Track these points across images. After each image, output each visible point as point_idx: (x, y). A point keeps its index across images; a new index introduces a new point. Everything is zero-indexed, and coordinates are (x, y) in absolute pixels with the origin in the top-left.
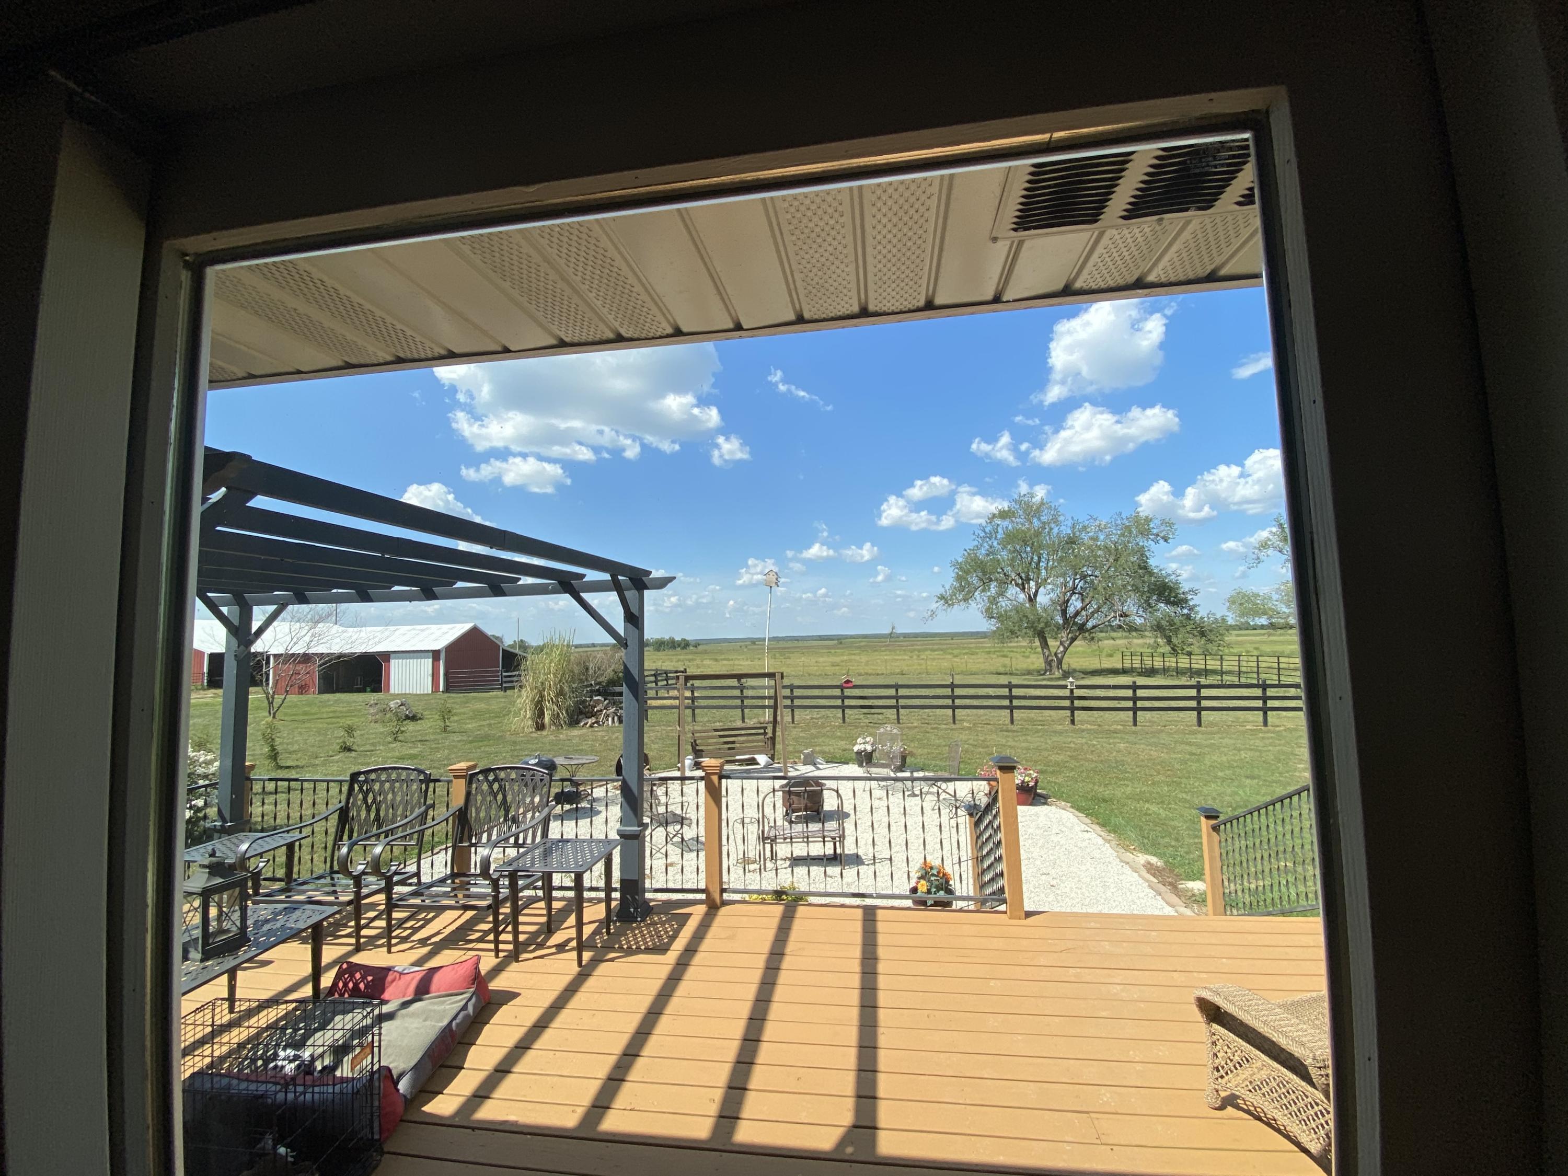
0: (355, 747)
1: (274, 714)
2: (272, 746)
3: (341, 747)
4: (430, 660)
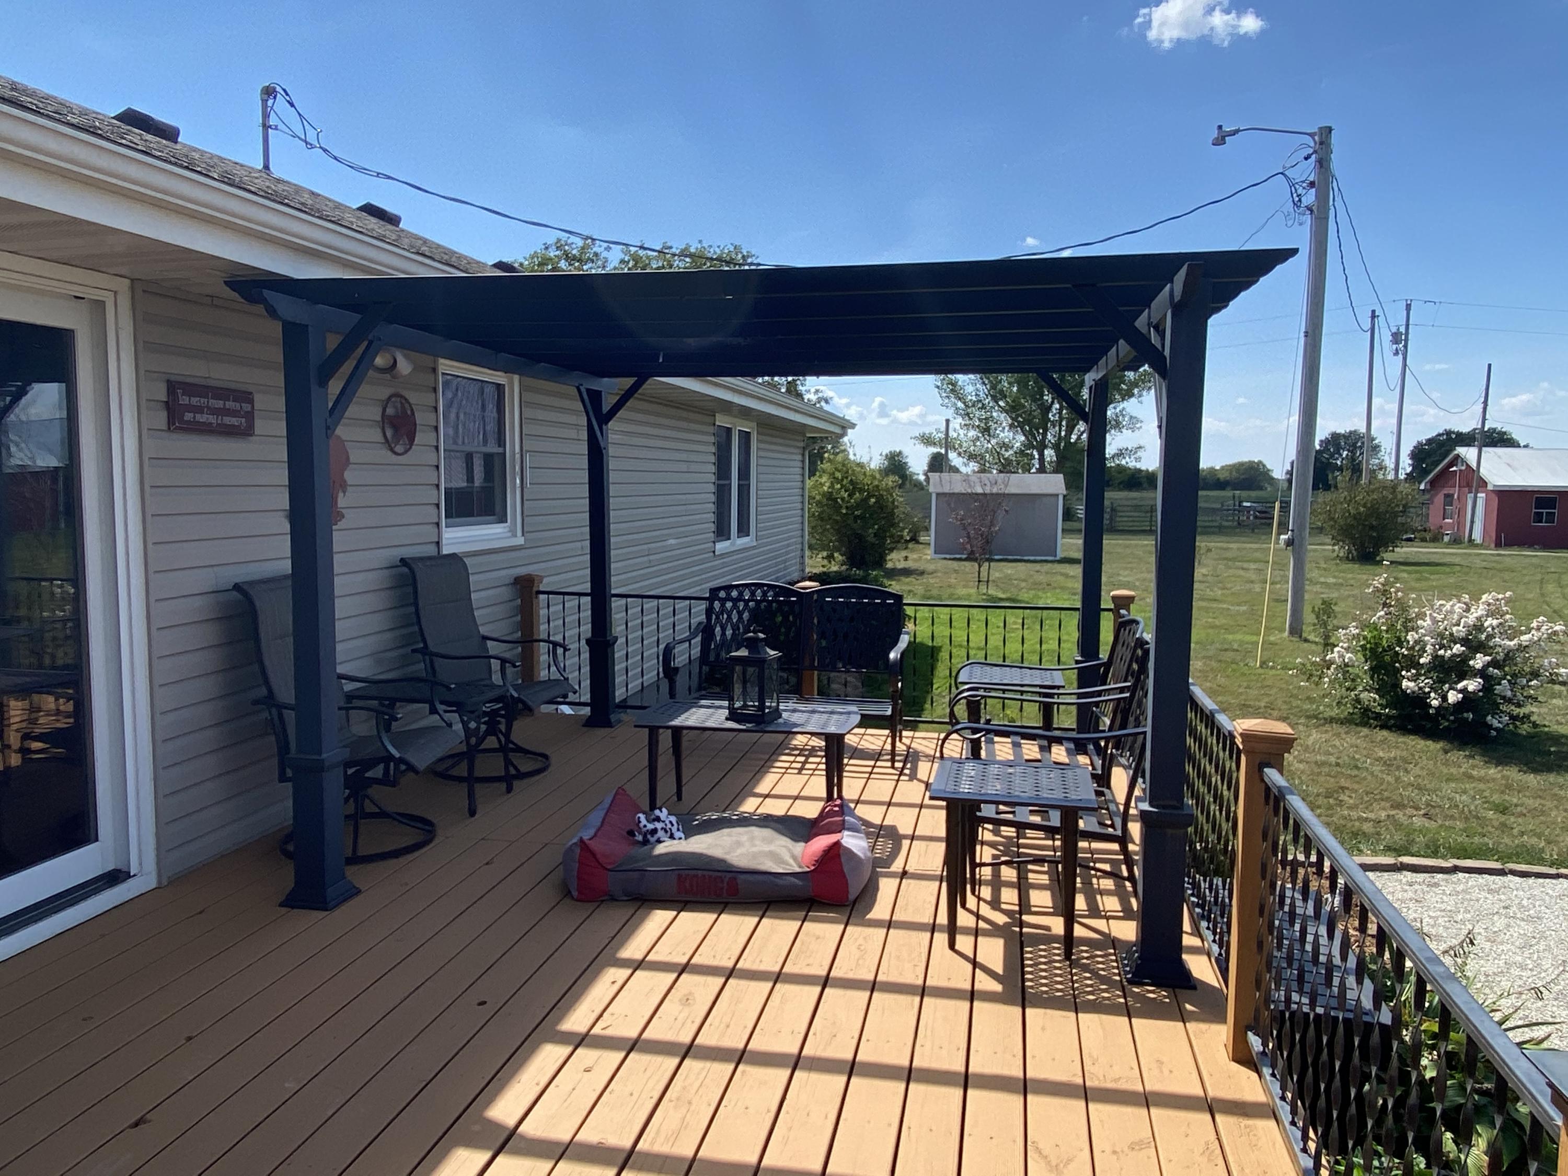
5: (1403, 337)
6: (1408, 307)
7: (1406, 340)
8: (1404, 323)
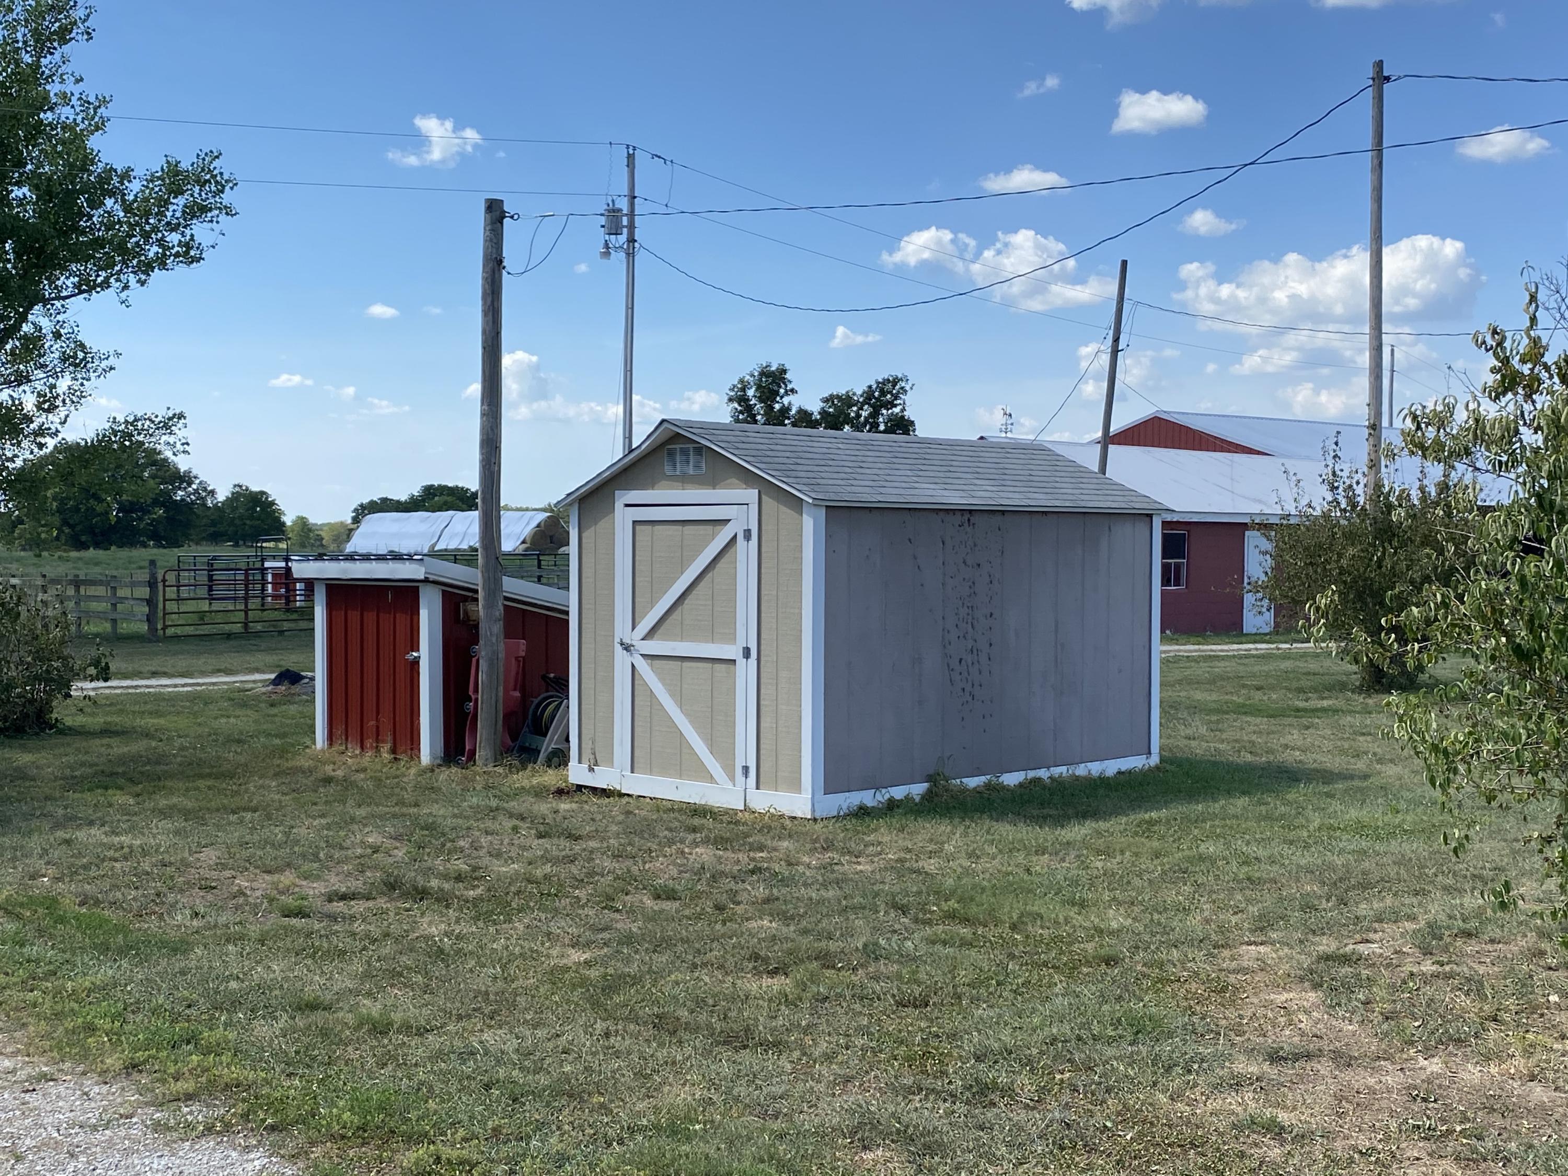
5: (625, 221)
6: (631, 158)
7: (631, 227)
8: (626, 191)
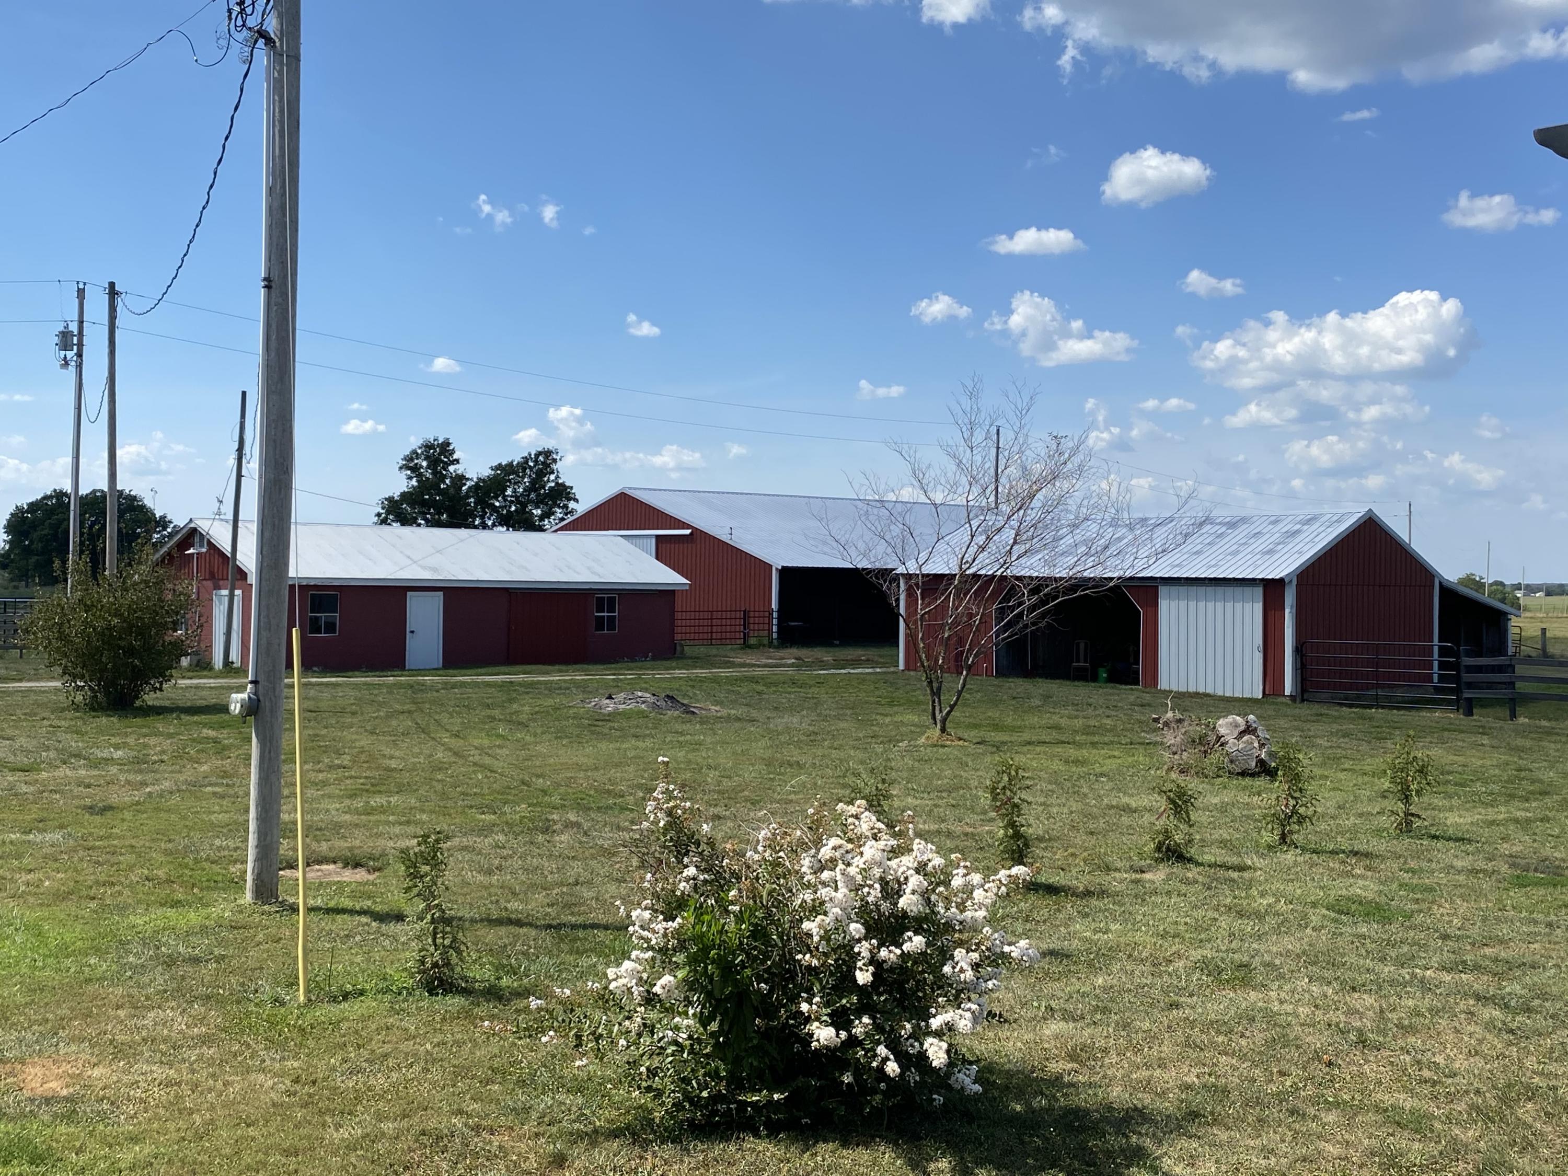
0: (1193, 851)
1: (944, 721)
2: (1012, 824)
3: (1158, 849)
4: (1259, 607)
6: (81, 293)
7: (80, 345)
